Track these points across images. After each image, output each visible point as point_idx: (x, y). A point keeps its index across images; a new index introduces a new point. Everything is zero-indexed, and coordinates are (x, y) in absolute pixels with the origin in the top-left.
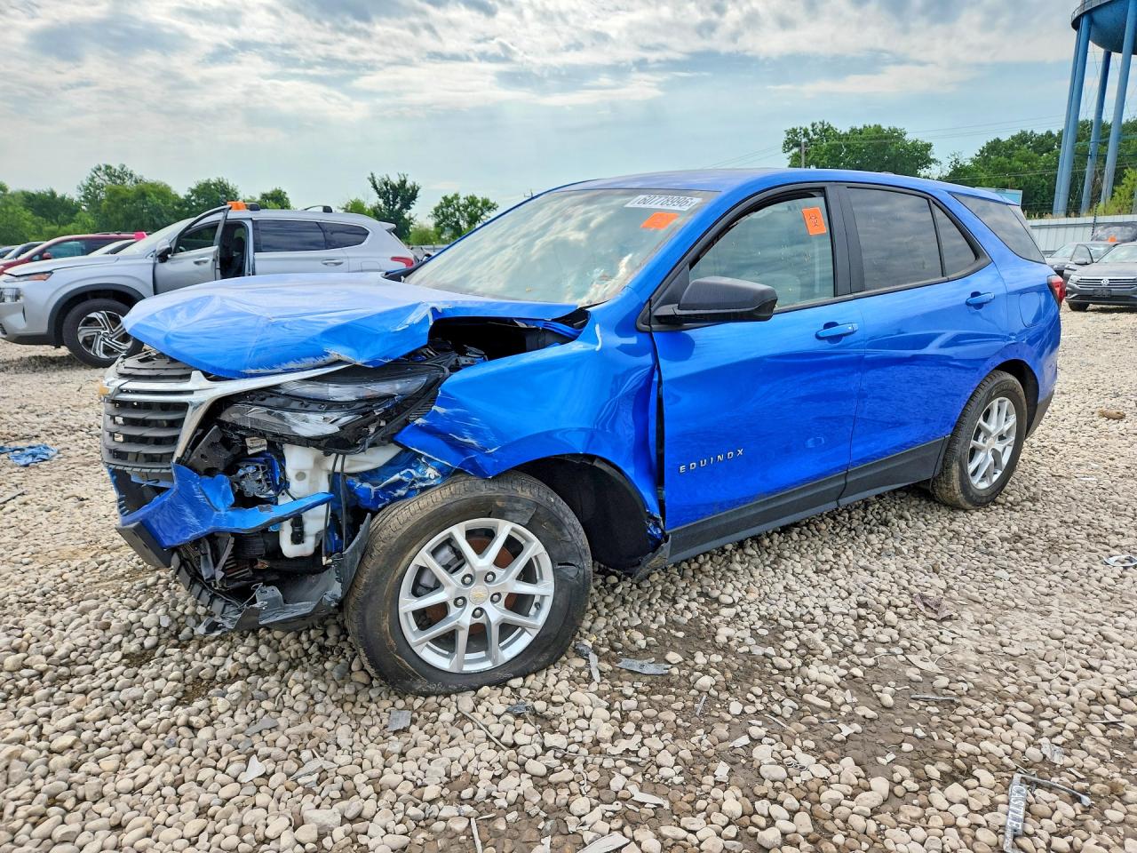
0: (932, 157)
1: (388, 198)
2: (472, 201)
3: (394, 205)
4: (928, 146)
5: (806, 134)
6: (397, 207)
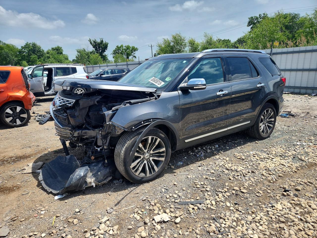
2: (128, 48)
3: (99, 50)
5: (257, 18)
6: (100, 51)
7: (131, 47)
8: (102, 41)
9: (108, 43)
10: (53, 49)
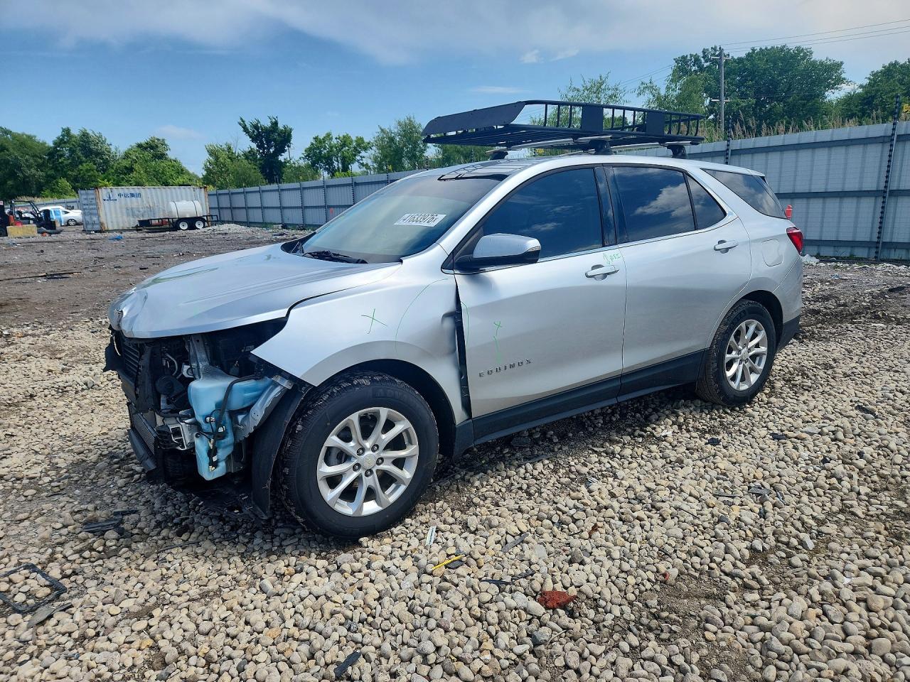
0: (843, 76)
1: (261, 142)
2: (345, 141)
3: (268, 149)
4: (839, 65)
5: (697, 61)
7: (354, 138)
8: (276, 123)
9: (291, 130)
10: (140, 146)
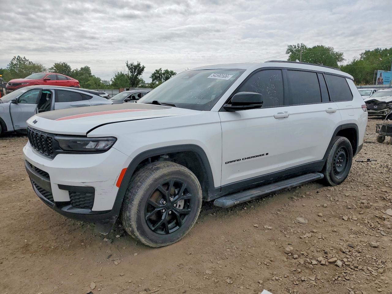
0: (343, 58)
1: (132, 70)
2: (167, 72)
6: (136, 74)
7: (170, 71)
8: (139, 64)
9: (145, 67)
10: (82, 69)
